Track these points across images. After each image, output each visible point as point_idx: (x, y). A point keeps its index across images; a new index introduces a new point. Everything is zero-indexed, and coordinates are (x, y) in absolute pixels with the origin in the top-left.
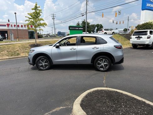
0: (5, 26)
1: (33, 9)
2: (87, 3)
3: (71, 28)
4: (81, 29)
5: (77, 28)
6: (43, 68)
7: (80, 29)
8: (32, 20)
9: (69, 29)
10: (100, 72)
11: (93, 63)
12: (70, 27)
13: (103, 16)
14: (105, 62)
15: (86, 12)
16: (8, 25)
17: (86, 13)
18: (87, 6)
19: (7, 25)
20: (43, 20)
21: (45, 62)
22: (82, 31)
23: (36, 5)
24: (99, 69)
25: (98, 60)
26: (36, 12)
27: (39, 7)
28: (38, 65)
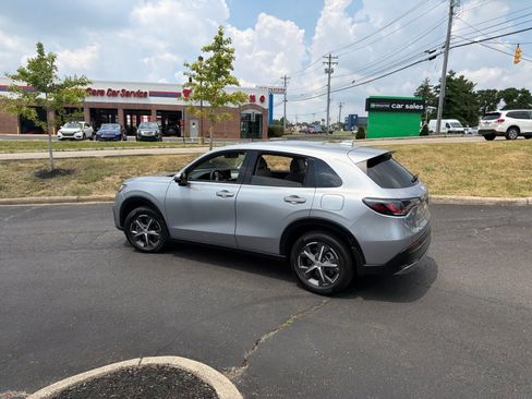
0: (177, 95)
1: (207, 49)
2: (452, 8)
3: (373, 105)
4: (417, 107)
5: (399, 106)
6: (145, 246)
7: (412, 107)
9: (368, 108)
11: (288, 255)
12: (370, 101)
13: (517, 57)
14: (329, 256)
15: (448, 42)
16: (187, 93)
17: (447, 46)
18: (451, 20)
19: (183, 95)
20: (237, 84)
21: (151, 228)
22: (418, 117)
23: (221, 34)
24: (304, 280)
25: (302, 247)
26: (219, 59)
27: (229, 41)
28: (128, 234)
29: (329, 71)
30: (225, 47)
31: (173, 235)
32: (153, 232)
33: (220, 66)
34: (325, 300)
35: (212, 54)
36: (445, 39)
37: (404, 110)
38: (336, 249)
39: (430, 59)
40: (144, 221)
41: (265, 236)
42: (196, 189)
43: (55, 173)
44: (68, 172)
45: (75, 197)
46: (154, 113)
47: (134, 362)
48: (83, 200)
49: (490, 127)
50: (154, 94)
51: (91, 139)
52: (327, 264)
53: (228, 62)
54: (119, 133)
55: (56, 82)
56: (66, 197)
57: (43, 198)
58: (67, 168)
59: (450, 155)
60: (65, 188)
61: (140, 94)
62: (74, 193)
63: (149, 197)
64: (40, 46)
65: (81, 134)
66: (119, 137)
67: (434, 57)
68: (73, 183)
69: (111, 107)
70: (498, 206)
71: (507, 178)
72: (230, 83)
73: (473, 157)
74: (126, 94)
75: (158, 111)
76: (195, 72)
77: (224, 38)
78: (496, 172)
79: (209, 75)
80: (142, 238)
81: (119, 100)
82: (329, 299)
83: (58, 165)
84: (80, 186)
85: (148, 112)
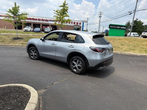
1: (61, 6)
3: (111, 27)
4: (124, 28)
5: (119, 27)
6: (33, 58)
7: (122, 28)
8: (59, 16)
9: (110, 27)
10: (73, 73)
11: (69, 62)
12: (110, 25)
14: (80, 63)
15: (135, 10)
17: (135, 11)
18: (137, 3)
19: (58, 21)
20: (68, 17)
22: (124, 31)
23: (65, 2)
24: (73, 70)
25: (73, 60)
26: (64, 9)
27: (67, 5)
28: (29, 54)
29: (100, 17)
30: (66, 6)
31: (40, 55)
32: (35, 54)
33: (64, 12)
34: (77, 75)
35: (62, 8)
36: (135, 8)
37: (120, 29)
38: (82, 61)
39: (130, 14)
40: (33, 51)
41: (63, 56)
42: (47, 43)
43: (18, 38)
44: (21, 39)
45: (22, 45)
46: (50, 26)
47: (13, 85)
48: (24, 46)
49: (145, 35)
50: (50, 21)
51: (32, 32)
52: (79, 65)
53: (66, 10)
54: (39, 30)
55: (19, 14)
56: (19, 45)
57: (13, 45)
58: (21, 37)
59: (130, 41)
60: (20, 42)
61: (47, 20)
62: (22, 44)
63: (34, 44)
64: (15, 3)
65: (29, 30)
66: (39, 32)
67: (131, 14)
68: (22, 41)
69: (38, 23)
70: (141, 56)
71: (146, 49)
72: (67, 16)
73: (137, 42)
74: (43, 20)
75: (51, 25)
76: (57, 13)
77: (66, 4)
78: (143, 47)
79: (61, 14)
80: (32, 55)
81: (41, 22)
82: (78, 75)
83: (19, 36)
84: (24, 42)
85: (48, 26)
